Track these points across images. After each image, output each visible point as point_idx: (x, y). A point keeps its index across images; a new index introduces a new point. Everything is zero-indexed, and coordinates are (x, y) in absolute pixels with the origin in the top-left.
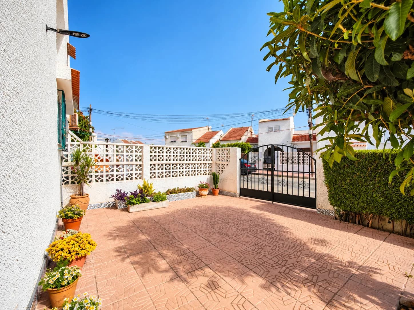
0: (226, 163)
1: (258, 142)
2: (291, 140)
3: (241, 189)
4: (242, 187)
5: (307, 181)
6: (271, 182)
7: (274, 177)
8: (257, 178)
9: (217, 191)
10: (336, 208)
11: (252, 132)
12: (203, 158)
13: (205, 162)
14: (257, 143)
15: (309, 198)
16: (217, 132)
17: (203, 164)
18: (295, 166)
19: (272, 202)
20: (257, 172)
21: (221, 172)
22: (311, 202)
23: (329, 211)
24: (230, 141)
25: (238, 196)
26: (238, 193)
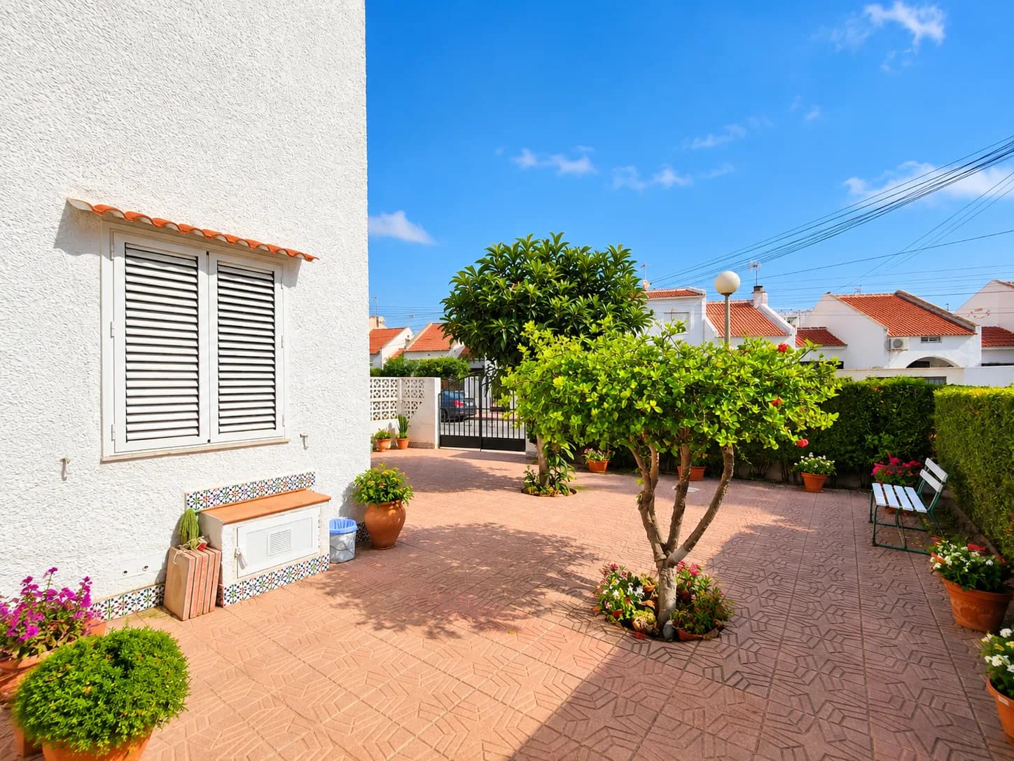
0: (419, 400)
3: (441, 437)
4: (442, 433)
6: (478, 426)
9: (406, 443)
12: (382, 394)
13: (386, 399)
16: (398, 331)
17: (383, 402)
19: (479, 450)
21: (411, 415)
24: (427, 354)
25: (436, 447)
26: (437, 442)
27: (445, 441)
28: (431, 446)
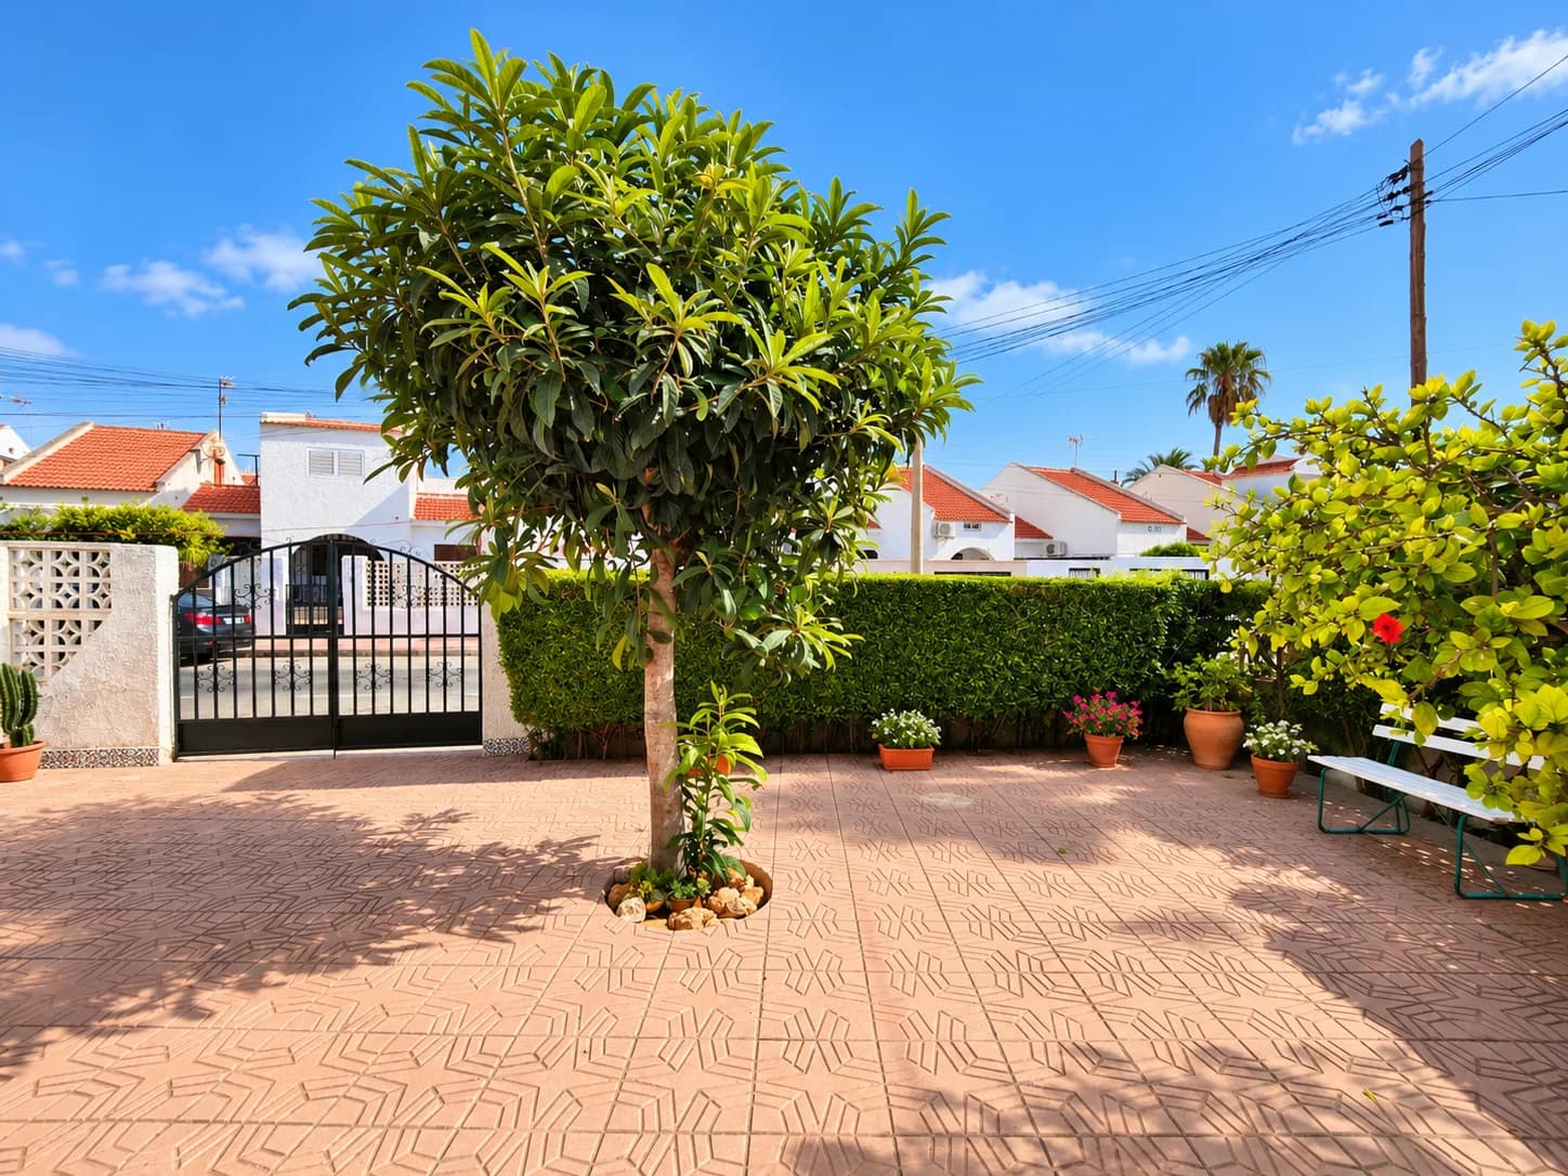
0: (86, 616)
1: (259, 512)
2: (411, 514)
3: (183, 728)
4: (187, 714)
5: (454, 663)
6: (326, 681)
7: (340, 659)
8: (264, 672)
9: (32, 757)
10: (530, 728)
11: (220, 462)
14: (250, 516)
15: (463, 715)
18: (418, 612)
19: (331, 752)
20: (263, 645)
22: (464, 727)
23: (514, 742)
25: (164, 757)
26: (167, 741)
27: (193, 739)
28: (147, 759)
